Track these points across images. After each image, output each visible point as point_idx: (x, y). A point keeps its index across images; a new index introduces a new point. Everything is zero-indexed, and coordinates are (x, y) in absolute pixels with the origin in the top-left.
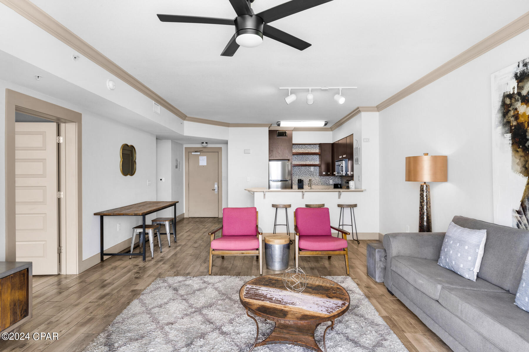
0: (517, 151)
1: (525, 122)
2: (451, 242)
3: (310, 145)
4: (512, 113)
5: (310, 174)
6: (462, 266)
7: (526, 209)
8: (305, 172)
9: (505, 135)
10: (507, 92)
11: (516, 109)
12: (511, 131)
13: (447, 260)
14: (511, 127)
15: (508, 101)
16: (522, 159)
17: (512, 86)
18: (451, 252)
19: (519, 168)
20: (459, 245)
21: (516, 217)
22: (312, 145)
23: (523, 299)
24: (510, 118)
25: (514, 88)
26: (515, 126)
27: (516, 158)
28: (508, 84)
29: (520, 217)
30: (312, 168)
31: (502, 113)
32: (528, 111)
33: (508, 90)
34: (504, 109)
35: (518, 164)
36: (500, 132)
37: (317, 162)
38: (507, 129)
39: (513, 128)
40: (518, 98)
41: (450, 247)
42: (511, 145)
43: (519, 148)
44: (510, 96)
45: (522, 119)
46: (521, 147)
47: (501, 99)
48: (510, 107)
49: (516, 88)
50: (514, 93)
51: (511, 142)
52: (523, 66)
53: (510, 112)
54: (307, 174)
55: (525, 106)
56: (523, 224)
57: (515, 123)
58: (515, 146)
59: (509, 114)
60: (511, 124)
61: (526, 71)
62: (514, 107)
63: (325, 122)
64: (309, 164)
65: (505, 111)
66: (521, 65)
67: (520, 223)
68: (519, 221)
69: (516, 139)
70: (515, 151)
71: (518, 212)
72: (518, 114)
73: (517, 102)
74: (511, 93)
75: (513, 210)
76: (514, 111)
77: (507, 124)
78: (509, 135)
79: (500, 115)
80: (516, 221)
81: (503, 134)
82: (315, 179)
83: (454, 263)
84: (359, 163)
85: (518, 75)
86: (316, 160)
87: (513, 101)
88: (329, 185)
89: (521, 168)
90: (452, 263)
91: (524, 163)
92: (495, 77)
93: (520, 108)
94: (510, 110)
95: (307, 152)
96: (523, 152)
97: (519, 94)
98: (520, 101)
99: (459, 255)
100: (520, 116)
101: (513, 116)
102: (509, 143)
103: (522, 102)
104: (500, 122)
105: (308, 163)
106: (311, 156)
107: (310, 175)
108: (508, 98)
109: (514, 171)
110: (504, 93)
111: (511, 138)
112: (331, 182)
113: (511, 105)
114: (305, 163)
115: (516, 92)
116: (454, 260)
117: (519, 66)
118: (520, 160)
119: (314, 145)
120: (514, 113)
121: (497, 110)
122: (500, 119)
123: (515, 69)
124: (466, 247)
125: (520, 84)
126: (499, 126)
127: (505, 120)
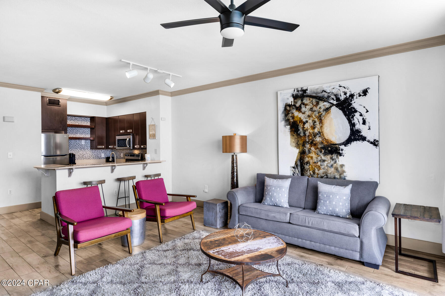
0: (293, 135)
1: (298, 120)
2: (273, 189)
3: (81, 117)
4: (290, 115)
5: (80, 147)
6: (282, 201)
7: (298, 166)
8: (75, 146)
9: (286, 126)
10: (288, 103)
11: (293, 113)
12: (290, 124)
13: (272, 200)
14: (290, 122)
15: (288, 108)
16: (296, 140)
17: (291, 100)
18: (275, 194)
19: (294, 144)
20: (279, 189)
21: (293, 170)
22: (83, 117)
23: (322, 208)
24: (289, 117)
25: (292, 102)
26: (292, 122)
27: (292, 139)
28: (288, 99)
29: (295, 170)
30: (83, 142)
31: (284, 114)
32: (299, 115)
33: (289, 102)
34: (286, 112)
35: (294, 142)
36: (284, 125)
37: (88, 136)
38: (287, 123)
39: (291, 123)
40: (294, 108)
41: (274, 192)
42: (290, 132)
43: (294, 134)
44: (290, 106)
45: (296, 119)
46: (295, 133)
47: (284, 106)
48: (290, 111)
49: (293, 102)
50: (292, 104)
51: (290, 131)
52: (297, 91)
53: (289, 114)
54: (77, 148)
55: (298, 112)
56: (296, 174)
57: (292, 121)
58: (292, 133)
59: (289, 115)
60: (290, 121)
61: (298, 94)
62: (292, 112)
63: (111, 97)
64: (80, 137)
65: (286, 113)
66: (296, 91)
67: (295, 173)
68: (294, 172)
69: (293, 129)
70: (292, 135)
71: (294, 168)
72: (294, 116)
73: (293, 110)
74: (290, 104)
75: (291, 167)
76: (292, 114)
77: (287, 121)
78: (288, 127)
79: (283, 115)
80: (292, 172)
81: (285, 126)
82: (86, 153)
83: (277, 200)
84: (156, 138)
85: (294, 95)
86: (87, 134)
87: (291, 108)
88: (100, 158)
89: (295, 144)
90: (276, 200)
91: (297, 142)
92: (281, 93)
93: (295, 113)
94: (289, 113)
95: (77, 124)
96: (296, 136)
97: (294, 105)
98: (295, 109)
99: (280, 195)
100: (295, 117)
101: (291, 117)
102: (289, 131)
103: (296, 110)
104: (283, 119)
105: (78, 136)
106: (81, 129)
107: (81, 149)
108: (288, 107)
109: (292, 146)
110: (286, 103)
111: (290, 128)
112: (103, 155)
113: (290, 110)
114: (74, 136)
115: (293, 104)
116: (278, 199)
117: (294, 91)
118: (295, 140)
119: (86, 117)
120: (292, 115)
121: (282, 112)
122: (283, 117)
123: (293, 92)
124: (283, 190)
125: (295, 100)
126: (283, 121)
127: (286, 118)
